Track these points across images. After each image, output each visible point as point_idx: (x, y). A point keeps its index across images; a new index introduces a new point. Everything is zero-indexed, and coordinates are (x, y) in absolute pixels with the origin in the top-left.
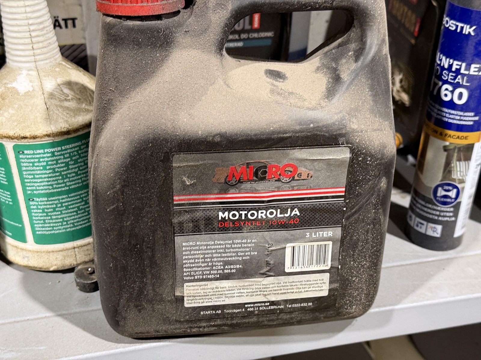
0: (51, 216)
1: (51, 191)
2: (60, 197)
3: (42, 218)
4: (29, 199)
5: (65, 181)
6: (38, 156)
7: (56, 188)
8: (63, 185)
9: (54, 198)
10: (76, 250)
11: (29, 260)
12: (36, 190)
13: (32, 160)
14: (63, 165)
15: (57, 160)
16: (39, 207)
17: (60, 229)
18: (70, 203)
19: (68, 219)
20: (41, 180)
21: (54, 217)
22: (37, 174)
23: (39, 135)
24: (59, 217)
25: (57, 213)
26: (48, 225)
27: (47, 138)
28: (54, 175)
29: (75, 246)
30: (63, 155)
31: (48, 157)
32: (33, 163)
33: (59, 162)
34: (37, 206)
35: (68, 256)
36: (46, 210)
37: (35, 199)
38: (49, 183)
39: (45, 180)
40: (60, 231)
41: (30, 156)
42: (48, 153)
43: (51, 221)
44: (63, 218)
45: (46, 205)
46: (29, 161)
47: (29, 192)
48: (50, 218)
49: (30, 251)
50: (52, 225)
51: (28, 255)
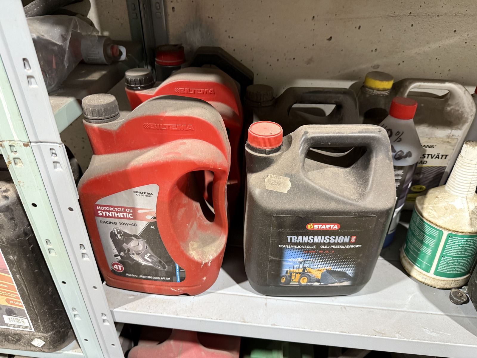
0: (449, 265)
1: (456, 255)
2: (459, 259)
3: (444, 265)
4: (442, 256)
5: (465, 252)
6: (459, 240)
7: (459, 255)
8: (463, 254)
9: (455, 259)
10: (453, 282)
11: (425, 280)
12: (449, 254)
13: (455, 241)
14: (468, 245)
15: (467, 243)
16: (446, 261)
17: (450, 272)
18: (461, 262)
19: (457, 268)
20: (454, 250)
21: (451, 266)
22: (453, 247)
23: (466, 232)
24: (453, 267)
25: (453, 265)
26: (446, 269)
27: (469, 234)
28: (462, 249)
29: (454, 280)
30: (471, 241)
31: (463, 241)
32: (454, 242)
33: (467, 244)
34: (445, 260)
35: (448, 284)
36: (448, 263)
37: (446, 257)
38: (457, 252)
39: (456, 250)
40: (450, 273)
41: (454, 239)
42: (465, 239)
43: (448, 268)
44: (455, 268)
45: (450, 261)
46: (453, 241)
47: (444, 253)
48: (448, 266)
49: (429, 277)
50: (447, 269)
51: (426, 278)
